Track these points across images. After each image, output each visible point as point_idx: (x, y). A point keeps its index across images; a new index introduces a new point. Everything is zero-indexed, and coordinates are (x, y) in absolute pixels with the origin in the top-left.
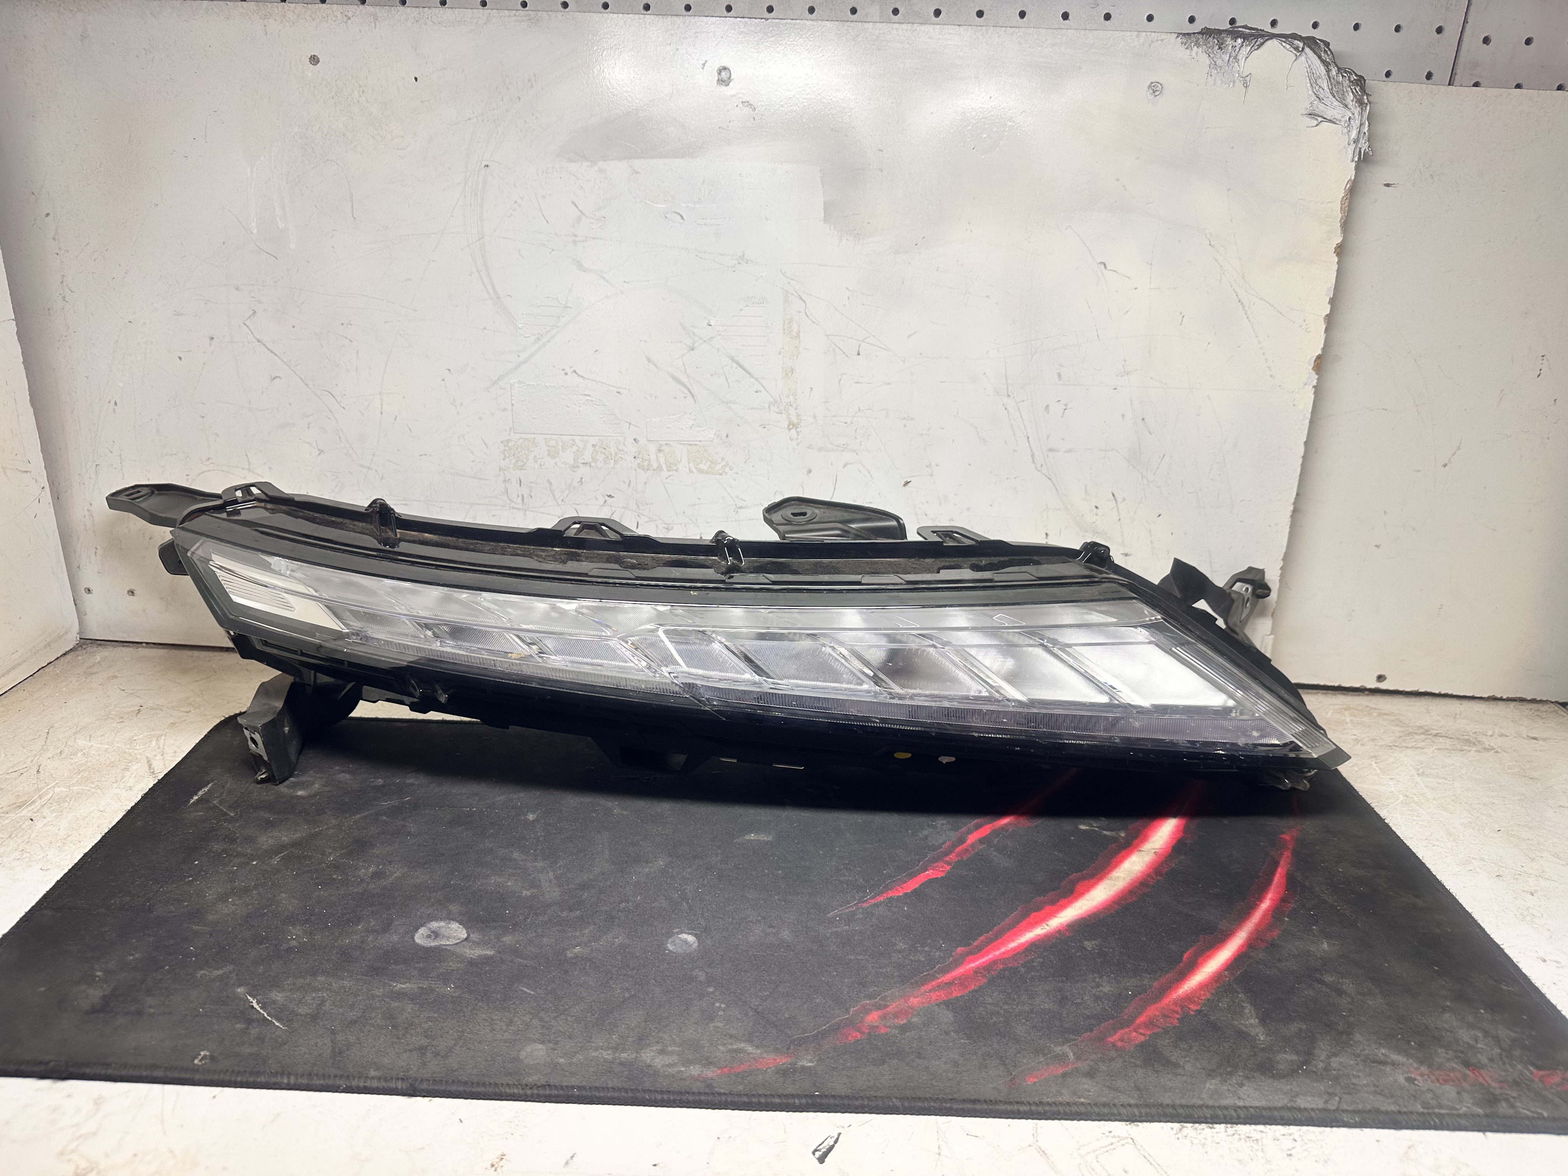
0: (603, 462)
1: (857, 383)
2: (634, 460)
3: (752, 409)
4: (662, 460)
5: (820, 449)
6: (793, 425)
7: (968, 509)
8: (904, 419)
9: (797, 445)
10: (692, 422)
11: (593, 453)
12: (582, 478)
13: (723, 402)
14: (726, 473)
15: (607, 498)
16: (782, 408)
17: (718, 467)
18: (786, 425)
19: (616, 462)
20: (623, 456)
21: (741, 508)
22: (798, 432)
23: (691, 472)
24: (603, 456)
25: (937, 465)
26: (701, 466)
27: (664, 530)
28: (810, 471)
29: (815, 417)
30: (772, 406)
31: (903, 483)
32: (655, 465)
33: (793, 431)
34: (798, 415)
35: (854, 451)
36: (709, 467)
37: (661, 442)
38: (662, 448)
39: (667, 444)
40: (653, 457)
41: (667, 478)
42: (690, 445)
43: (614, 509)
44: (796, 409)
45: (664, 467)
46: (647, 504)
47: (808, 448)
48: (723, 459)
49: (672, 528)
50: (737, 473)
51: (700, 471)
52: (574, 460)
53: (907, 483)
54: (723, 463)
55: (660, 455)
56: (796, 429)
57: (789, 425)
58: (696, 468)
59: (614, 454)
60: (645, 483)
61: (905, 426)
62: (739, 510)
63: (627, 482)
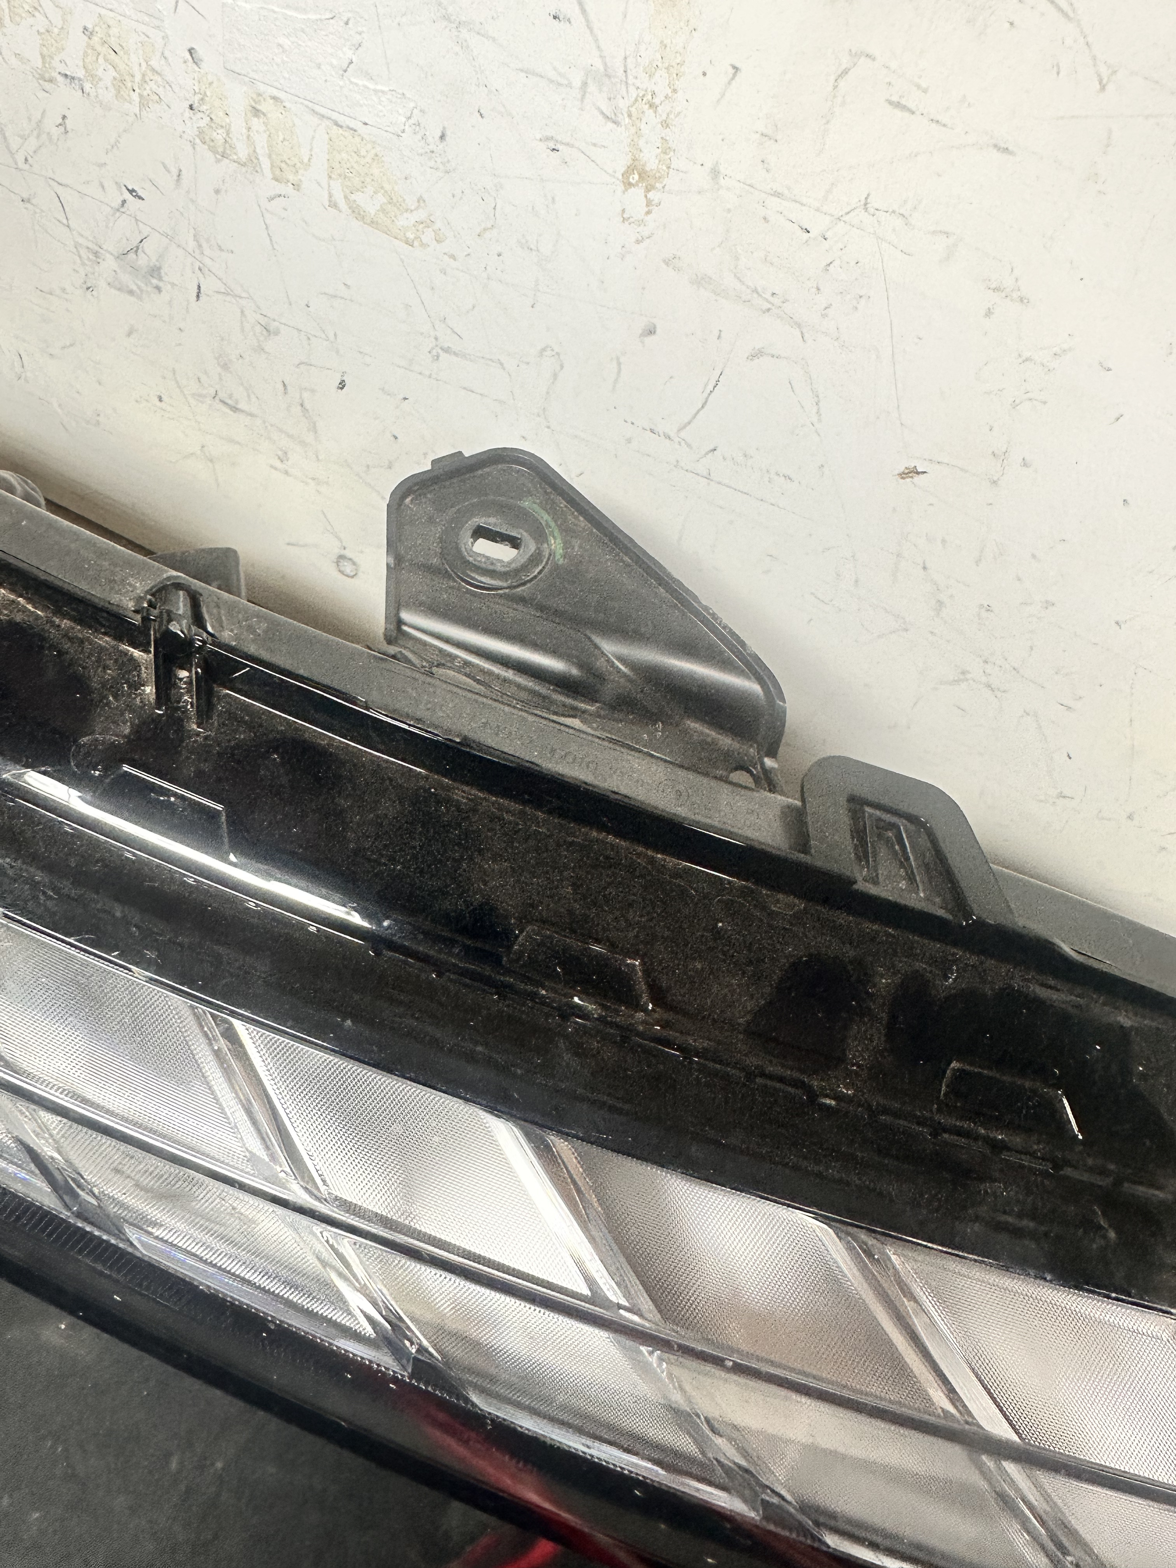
0: (113, 91)
1: (898, 105)
2: (188, 113)
3: (528, 72)
4: (261, 142)
5: (700, 281)
6: (643, 175)
7: (1048, 604)
8: (997, 289)
9: (638, 242)
10: (349, 54)
11: (85, 54)
12: (64, 117)
13: (447, 18)
14: (423, 245)
15: (127, 196)
16: (623, 104)
17: (405, 221)
18: (622, 163)
19: (144, 103)
20: (160, 91)
21: (447, 350)
22: (649, 203)
23: (334, 205)
24: (112, 73)
25: (1025, 464)
26: (359, 198)
27: (258, 329)
28: (651, 331)
29: (715, 173)
30: (592, 88)
31: (902, 469)
32: (243, 153)
33: (637, 193)
34: (666, 149)
35: (799, 326)
36: (383, 210)
37: (262, 88)
38: (262, 107)
39: (274, 98)
40: (237, 125)
41: (271, 199)
42: (336, 124)
43: (146, 231)
44: (665, 124)
45: (266, 163)
46: (221, 250)
47: (667, 262)
48: (420, 199)
49: (277, 333)
50: (453, 257)
51: (357, 213)
52: (43, 57)
53: (912, 472)
54: (421, 215)
55: (257, 124)
56: (648, 190)
57: (630, 170)
58: (346, 197)
59: (138, 78)
60: (217, 192)
61: (989, 313)
62: (443, 355)
63: (175, 172)
